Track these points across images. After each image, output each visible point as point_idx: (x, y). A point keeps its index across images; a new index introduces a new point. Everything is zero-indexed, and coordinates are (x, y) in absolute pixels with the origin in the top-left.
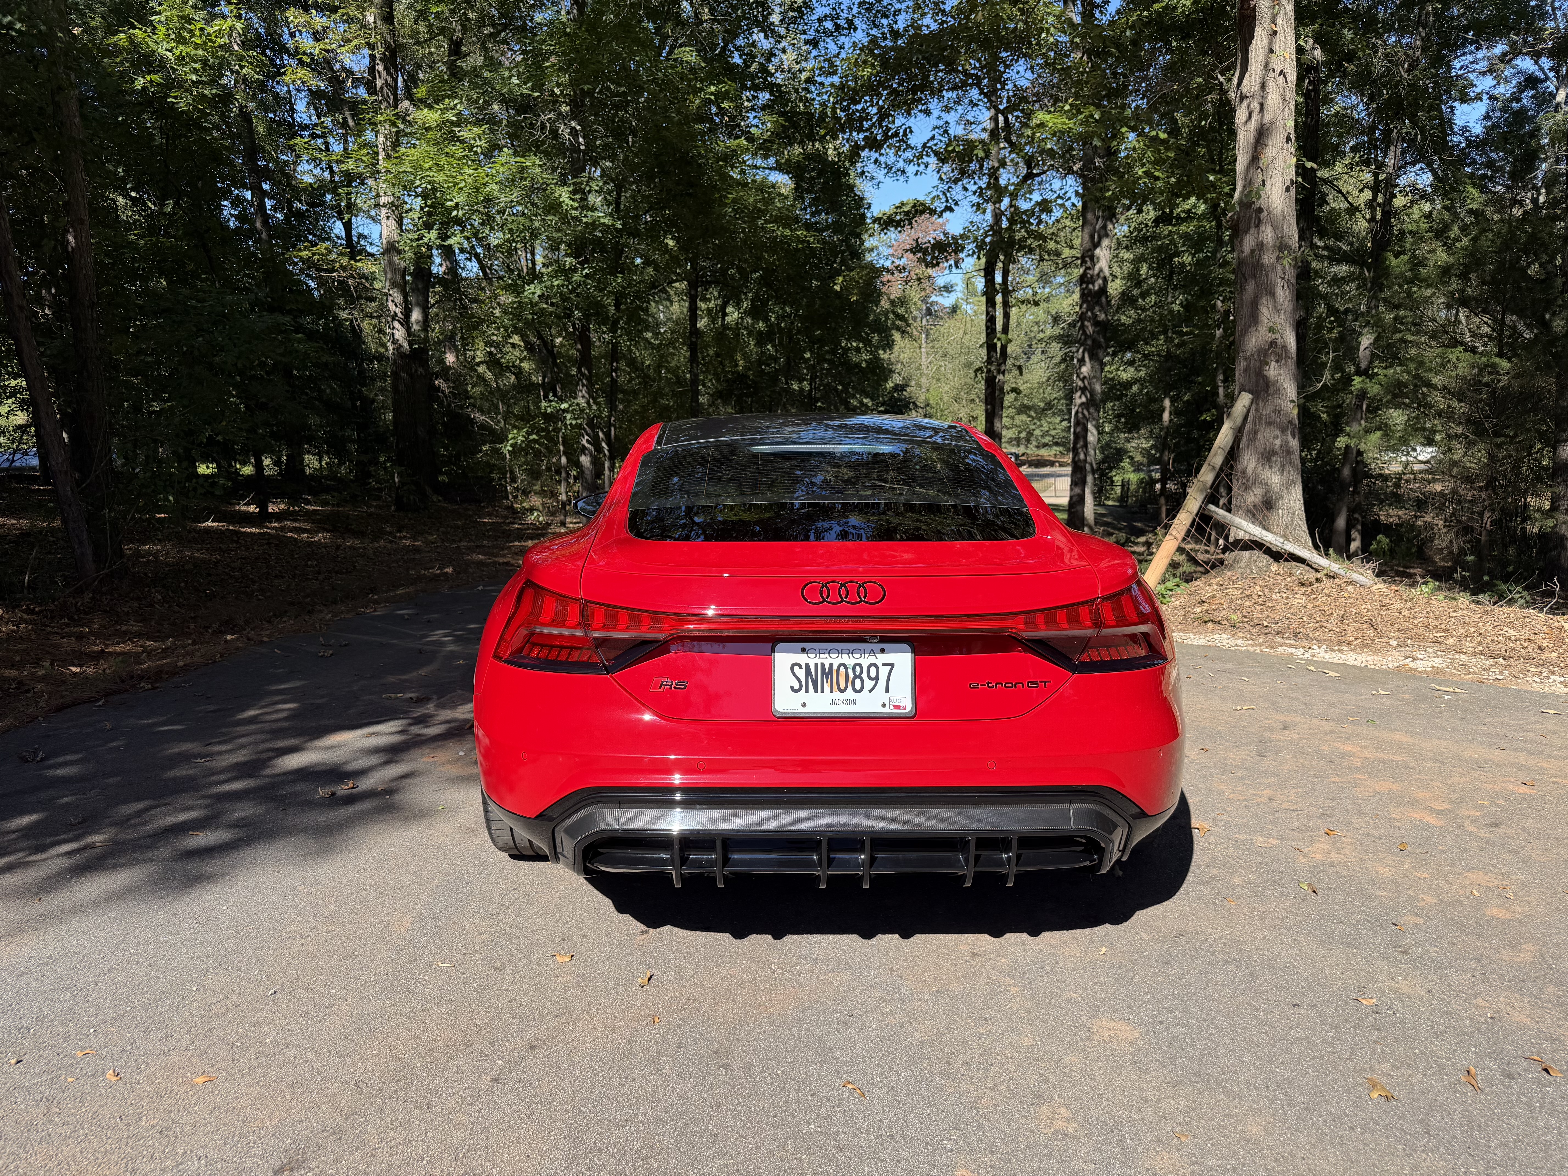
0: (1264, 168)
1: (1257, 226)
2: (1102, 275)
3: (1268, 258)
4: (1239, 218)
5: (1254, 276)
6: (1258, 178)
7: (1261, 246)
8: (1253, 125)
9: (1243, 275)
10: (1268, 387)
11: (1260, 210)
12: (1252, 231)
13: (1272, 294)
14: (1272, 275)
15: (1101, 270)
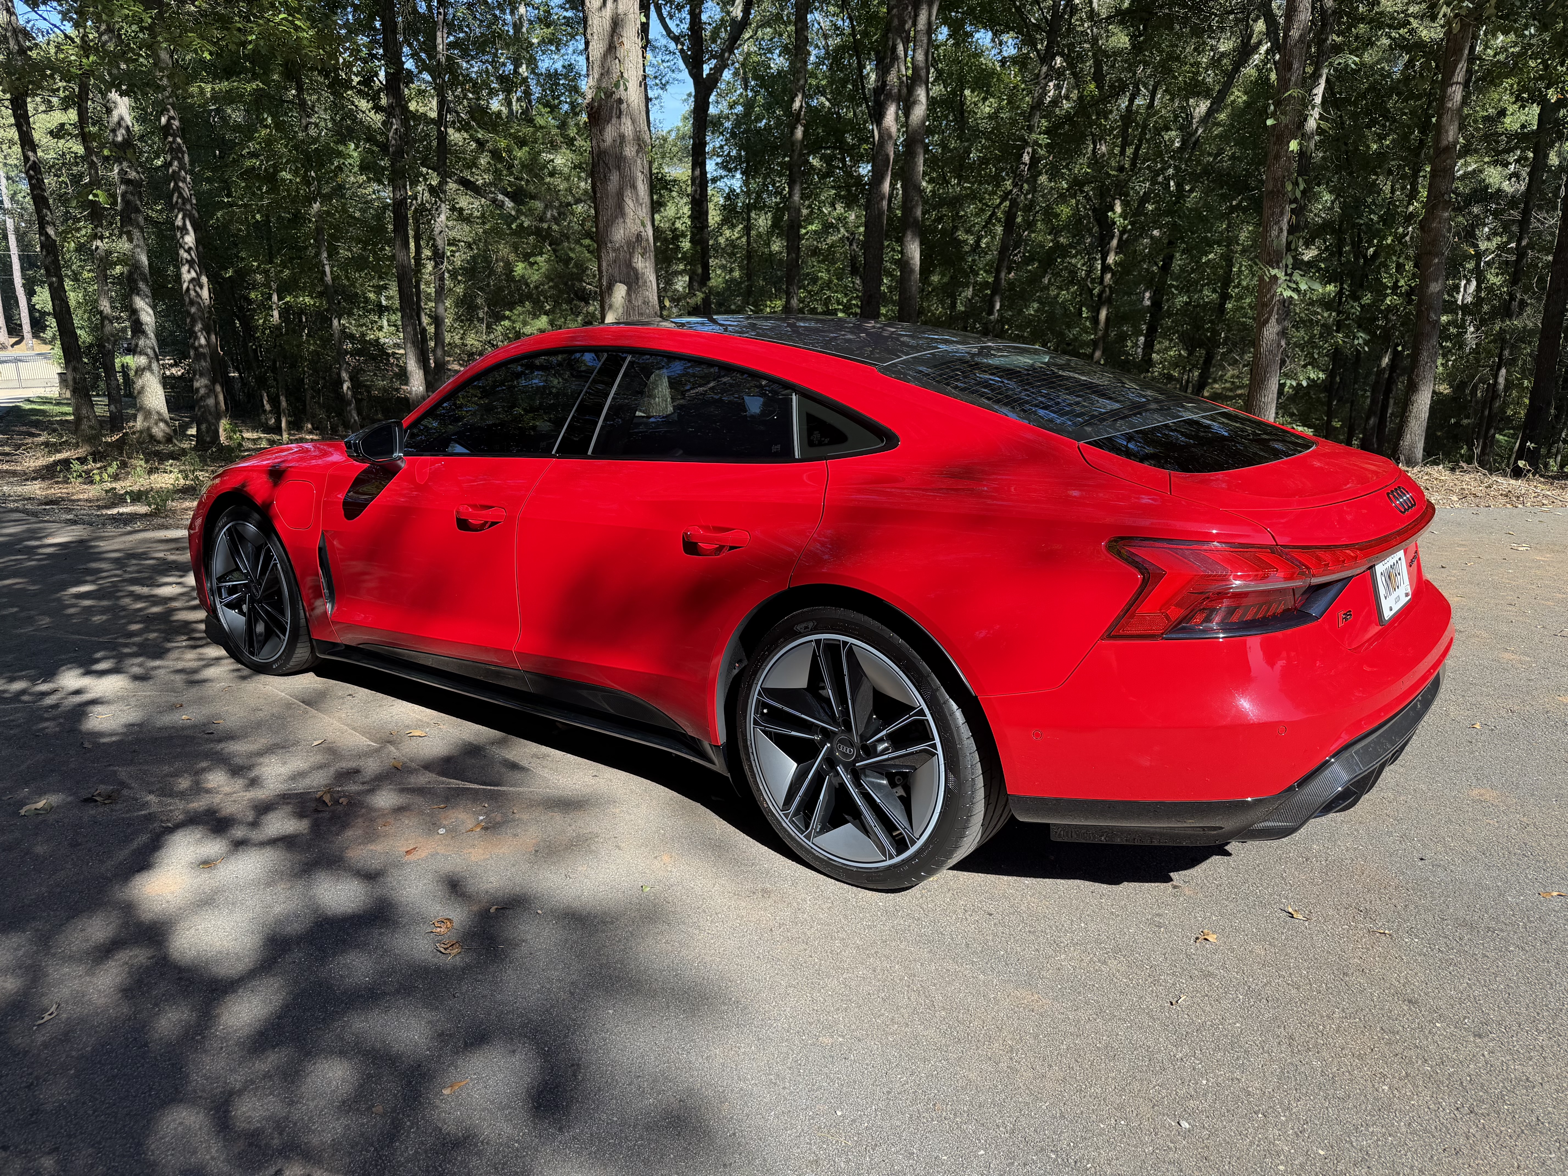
0: (621, 57)
1: (619, 117)
2: (124, 124)
3: (629, 151)
4: (600, 106)
5: (619, 168)
6: (616, 68)
7: (622, 137)
8: (608, 12)
9: (607, 165)
10: (637, 279)
11: (620, 101)
12: (614, 121)
13: (634, 187)
14: (633, 168)
15: (122, 118)
